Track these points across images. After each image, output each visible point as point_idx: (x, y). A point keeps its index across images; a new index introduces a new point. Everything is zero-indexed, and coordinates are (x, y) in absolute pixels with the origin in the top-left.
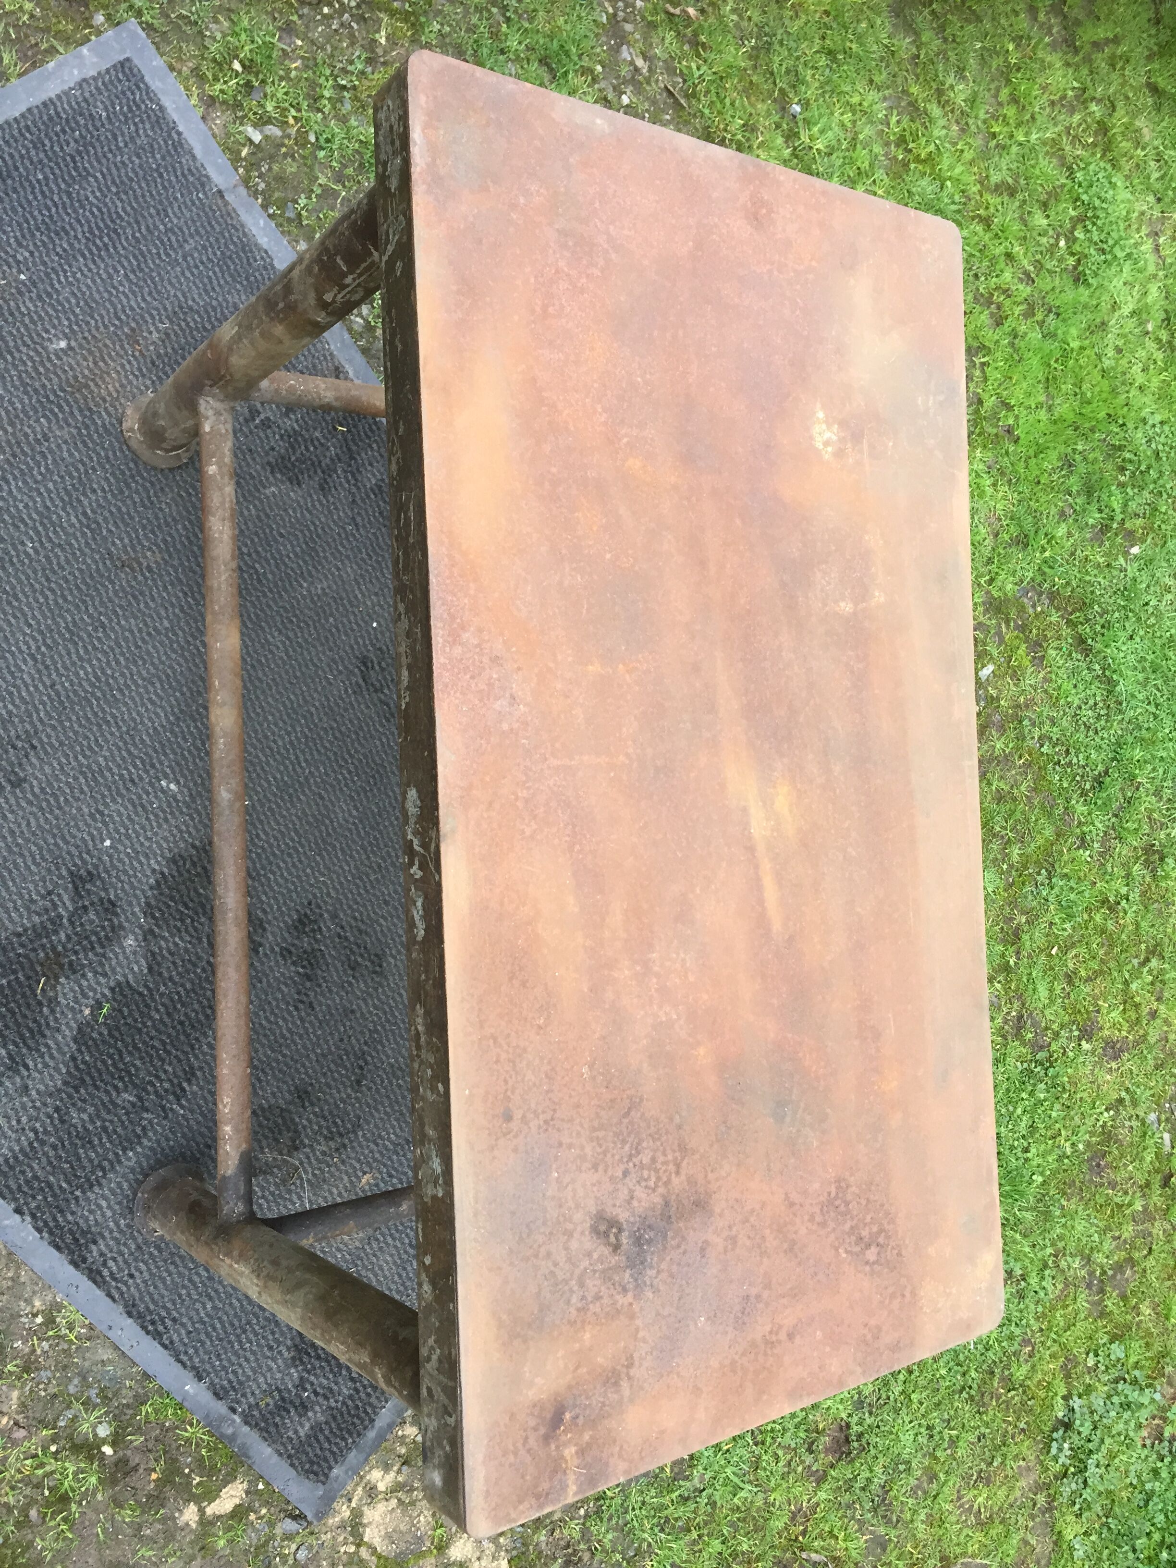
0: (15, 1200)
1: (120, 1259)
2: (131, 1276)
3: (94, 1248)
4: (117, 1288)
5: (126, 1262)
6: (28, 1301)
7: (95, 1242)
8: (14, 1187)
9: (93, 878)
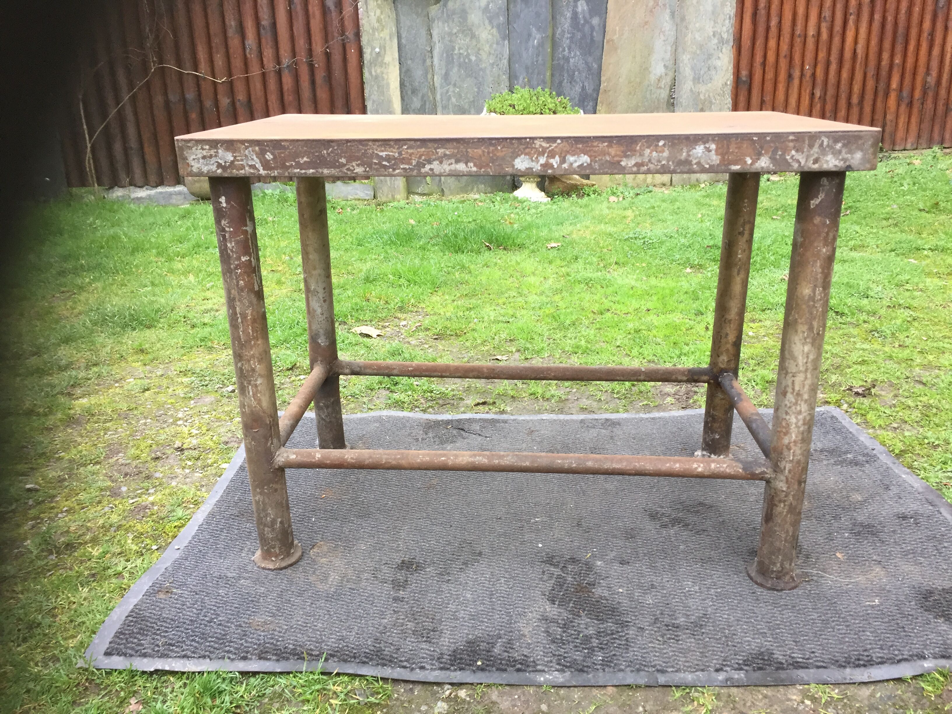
3: (775, 656)
4: (816, 662)
6: (789, 700)
7: (772, 654)
9: (553, 557)
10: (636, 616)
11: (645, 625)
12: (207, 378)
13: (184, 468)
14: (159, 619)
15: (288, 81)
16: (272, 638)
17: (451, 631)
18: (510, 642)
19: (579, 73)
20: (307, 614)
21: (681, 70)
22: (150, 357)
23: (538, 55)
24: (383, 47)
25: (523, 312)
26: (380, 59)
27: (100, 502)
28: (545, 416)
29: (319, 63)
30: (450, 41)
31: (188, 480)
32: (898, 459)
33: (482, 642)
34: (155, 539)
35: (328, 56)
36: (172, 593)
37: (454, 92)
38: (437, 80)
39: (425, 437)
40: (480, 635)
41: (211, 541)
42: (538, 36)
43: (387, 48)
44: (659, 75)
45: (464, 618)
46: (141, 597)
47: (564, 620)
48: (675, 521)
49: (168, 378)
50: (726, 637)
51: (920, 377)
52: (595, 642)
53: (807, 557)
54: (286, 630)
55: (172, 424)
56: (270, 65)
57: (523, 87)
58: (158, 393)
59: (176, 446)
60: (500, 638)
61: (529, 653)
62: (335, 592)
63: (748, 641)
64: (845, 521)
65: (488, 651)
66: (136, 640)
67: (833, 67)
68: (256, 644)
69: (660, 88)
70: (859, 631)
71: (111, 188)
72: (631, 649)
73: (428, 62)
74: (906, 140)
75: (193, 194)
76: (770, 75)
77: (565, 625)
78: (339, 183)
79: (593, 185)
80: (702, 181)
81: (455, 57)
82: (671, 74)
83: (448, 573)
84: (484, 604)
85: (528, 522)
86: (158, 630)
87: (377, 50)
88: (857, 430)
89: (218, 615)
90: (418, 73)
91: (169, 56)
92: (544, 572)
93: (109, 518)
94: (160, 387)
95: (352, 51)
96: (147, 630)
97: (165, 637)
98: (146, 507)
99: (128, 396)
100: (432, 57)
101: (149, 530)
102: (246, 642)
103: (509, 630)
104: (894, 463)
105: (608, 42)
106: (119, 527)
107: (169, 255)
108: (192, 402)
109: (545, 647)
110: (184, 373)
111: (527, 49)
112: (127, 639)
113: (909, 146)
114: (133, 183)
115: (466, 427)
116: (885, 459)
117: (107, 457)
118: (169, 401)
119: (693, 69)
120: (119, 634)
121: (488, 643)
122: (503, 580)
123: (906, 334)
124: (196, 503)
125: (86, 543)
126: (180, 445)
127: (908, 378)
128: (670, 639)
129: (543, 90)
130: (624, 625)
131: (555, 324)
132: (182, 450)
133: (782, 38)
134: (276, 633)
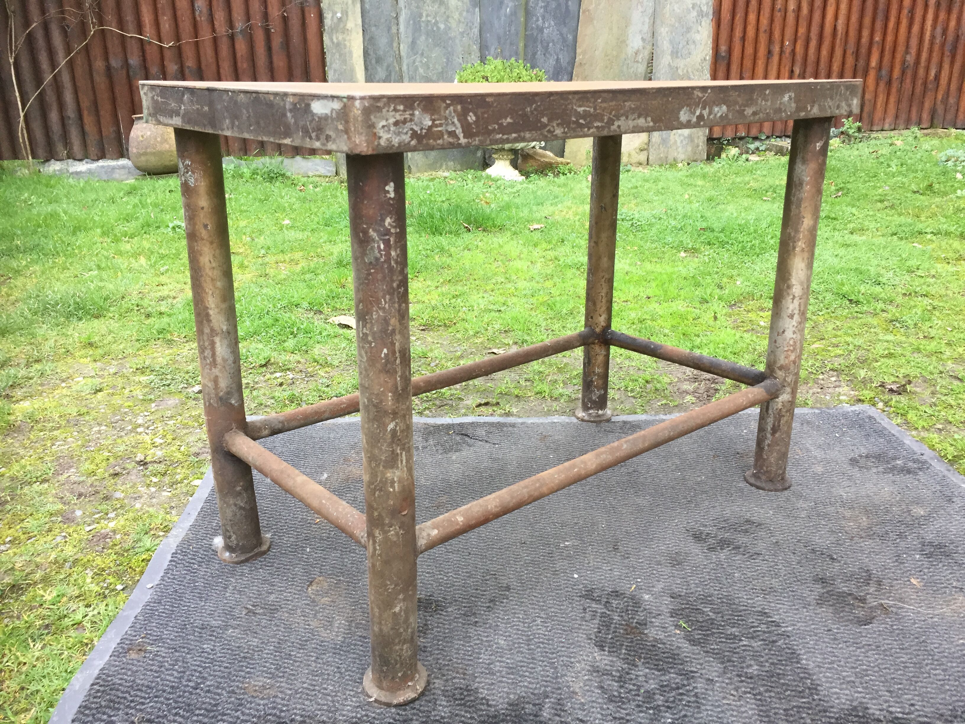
9: (592, 591)
10: (701, 664)
11: (713, 675)
12: (169, 377)
13: (149, 486)
14: (132, 686)
15: (241, 47)
16: (274, 708)
17: (488, 689)
18: (559, 702)
19: (554, 45)
20: (313, 673)
21: (659, 43)
22: (100, 351)
23: (510, 25)
24: (345, 13)
25: (515, 300)
26: (342, 25)
27: (50, 530)
28: (556, 419)
29: (276, 28)
30: (418, 7)
31: (154, 500)
32: (952, 465)
33: (528, 703)
34: (119, 576)
35: (285, 20)
36: (145, 651)
37: (421, 62)
38: (404, 48)
39: (425, 444)
40: (523, 694)
41: (188, 577)
42: (511, 4)
43: (350, 13)
44: (636, 48)
45: (500, 672)
46: (107, 658)
47: (618, 671)
48: (723, 544)
49: (123, 376)
50: (809, 689)
51: (953, 371)
52: (660, 700)
53: (879, 583)
54: (290, 695)
55: (131, 431)
56: (222, 29)
57: (496, 58)
58: (113, 394)
59: (138, 459)
60: (547, 697)
61: (586, 716)
62: (343, 642)
63: (836, 693)
64: (912, 540)
65: (536, 716)
66: (105, 717)
67: (813, 44)
68: (254, 716)
69: (638, 62)
70: (959, 677)
71: (47, 160)
72: (703, 708)
73: (394, 30)
74: (884, 120)
75: (138, 168)
76: (749, 50)
77: (620, 677)
78: (298, 158)
79: (568, 164)
80: (679, 160)
81: (423, 24)
82: (649, 47)
83: (475, 614)
84: (522, 653)
85: (557, 547)
86: (132, 701)
87: (339, 15)
88: (899, 432)
89: (205, 678)
90: (383, 41)
91: (110, 17)
92: (585, 609)
93: (62, 551)
94: (114, 387)
95: (312, 16)
96: (119, 703)
97: (141, 710)
98: (105, 536)
99: (77, 399)
100: (398, 24)
101: (112, 565)
102: (243, 714)
103: (556, 686)
104: (949, 470)
105: (584, 12)
106: (75, 562)
107: (115, 235)
108: (153, 405)
109: (602, 708)
110: (142, 370)
111: (499, 18)
112: (93, 715)
113: (886, 127)
114: (70, 156)
115: (469, 432)
116: (938, 467)
117: (57, 473)
118: (126, 404)
119: (671, 42)
120: (83, 708)
121: (534, 705)
122: (539, 621)
123: (928, 324)
124: (167, 530)
125: (35, 583)
126: (142, 458)
127: (941, 372)
128: (745, 693)
129: (516, 61)
130: (688, 676)
131: (551, 313)
132: (146, 464)
133: (762, 12)
134: (278, 700)
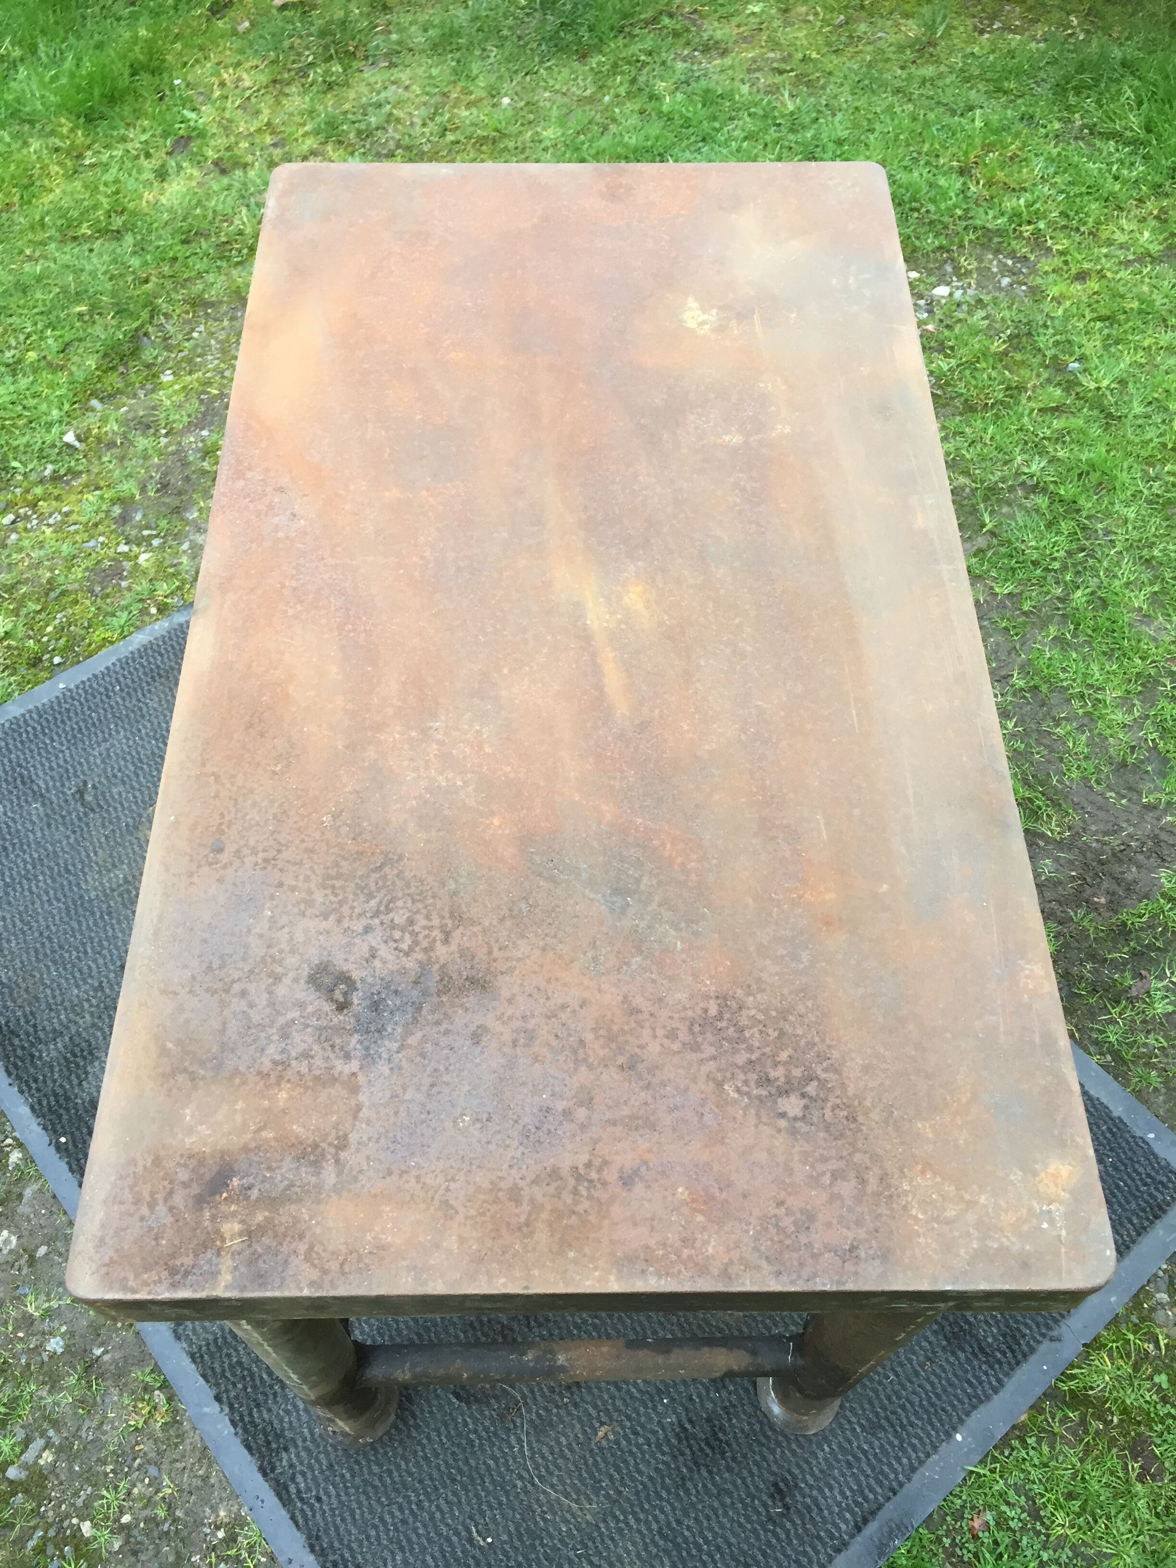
0: (217, 1385)
1: (309, 1475)
2: (319, 1499)
3: (284, 1455)
4: (302, 1510)
5: (314, 1478)
6: (214, 1510)
7: (286, 1449)
8: (218, 1370)
